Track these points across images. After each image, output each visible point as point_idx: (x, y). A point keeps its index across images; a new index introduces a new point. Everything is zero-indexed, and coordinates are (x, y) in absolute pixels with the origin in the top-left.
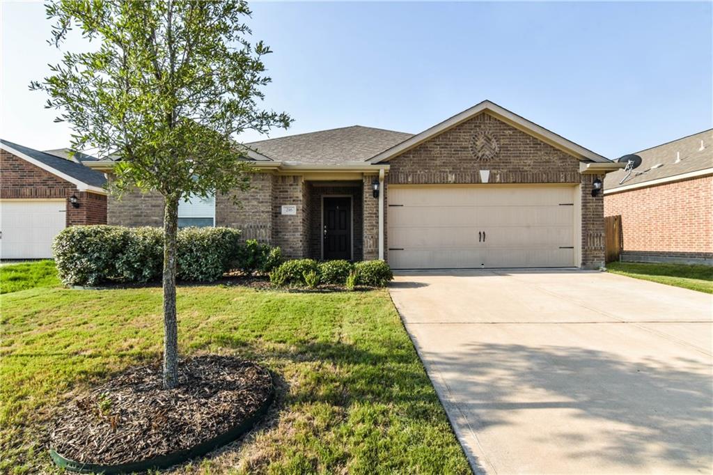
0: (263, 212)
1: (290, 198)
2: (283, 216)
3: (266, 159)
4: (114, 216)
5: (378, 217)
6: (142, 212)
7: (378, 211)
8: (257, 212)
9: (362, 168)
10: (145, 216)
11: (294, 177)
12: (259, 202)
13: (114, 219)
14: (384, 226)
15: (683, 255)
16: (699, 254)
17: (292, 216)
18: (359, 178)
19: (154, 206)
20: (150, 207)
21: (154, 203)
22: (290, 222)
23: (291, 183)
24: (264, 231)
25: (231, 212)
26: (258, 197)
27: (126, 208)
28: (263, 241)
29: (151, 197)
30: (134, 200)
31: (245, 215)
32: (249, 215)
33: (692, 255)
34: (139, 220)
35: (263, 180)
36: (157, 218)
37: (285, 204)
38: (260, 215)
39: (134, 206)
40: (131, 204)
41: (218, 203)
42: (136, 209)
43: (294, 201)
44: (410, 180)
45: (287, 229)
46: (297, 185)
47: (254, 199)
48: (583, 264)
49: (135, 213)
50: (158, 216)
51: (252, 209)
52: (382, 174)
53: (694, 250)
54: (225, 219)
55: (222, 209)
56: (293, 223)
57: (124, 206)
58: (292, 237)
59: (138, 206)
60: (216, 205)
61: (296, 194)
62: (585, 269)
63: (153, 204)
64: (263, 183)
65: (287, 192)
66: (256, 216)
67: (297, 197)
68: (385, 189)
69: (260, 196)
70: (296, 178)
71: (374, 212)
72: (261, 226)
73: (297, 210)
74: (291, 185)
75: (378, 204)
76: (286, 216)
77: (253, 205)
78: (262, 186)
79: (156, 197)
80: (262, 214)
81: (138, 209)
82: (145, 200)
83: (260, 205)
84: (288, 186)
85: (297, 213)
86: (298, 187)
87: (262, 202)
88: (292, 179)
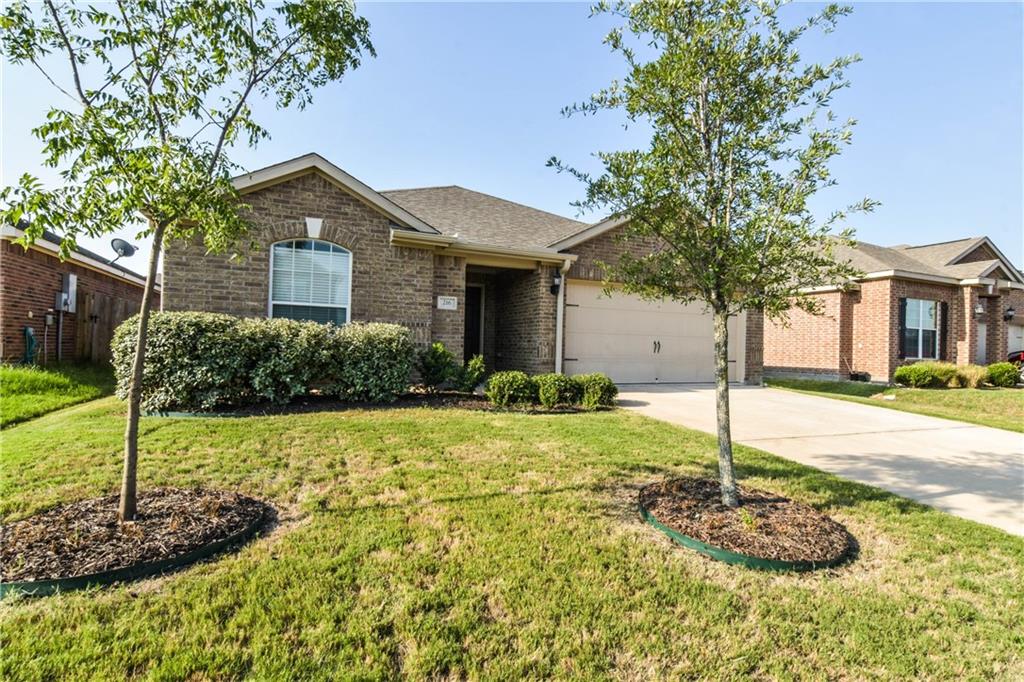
0: (420, 304)
1: (450, 286)
2: (439, 310)
3: (432, 231)
4: (177, 296)
5: (555, 318)
6: (229, 293)
7: (556, 311)
8: (412, 304)
9: (541, 255)
10: (234, 299)
11: (455, 258)
12: (416, 290)
13: (176, 300)
14: (564, 330)
15: (795, 370)
16: (810, 370)
17: (452, 311)
18: (532, 267)
19: (251, 284)
20: (243, 285)
21: (250, 279)
22: (448, 320)
23: (452, 266)
24: (421, 331)
25: (375, 301)
26: (415, 283)
27: (199, 284)
28: (420, 344)
29: (247, 269)
30: (216, 272)
31: (395, 307)
32: (401, 307)
33: (803, 371)
34: (224, 305)
35: (422, 259)
36: (256, 304)
37: (443, 294)
38: (416, 309)
39: (215, 282)
40: (210, 278)
41: (356, 286)
42: (217, 287)
43: (454, 291)
44: (591, 275)
45: (444, 329)
46: (459, 269)
47: (409, 285)
48: (746, 379)
49: (217, 292)
50: (257, 301)
51: (405, 299)
52: (567, 266)
53: (805, 366)
54: (365, 310)
55: (362, 296)
56: (452, 321)
57: (196, 281)
58: (450, 340)
59: (222, 282)
60: (353, 291)
61: (457, 282)
62: (748, 384)
63: (250, 281)
64: (422, 264)
65: (445, 277)
66: (410, 308)
67: (459, 286)
68: (565, 284)
69: (418, 281)
70: (457, 260)
71: (552, 311)
72: (418, 324)
73: (459, 304)
74: (451, 269)
75: (556, 303)
76: (444, 311)
77: (407, 294)
78: (421, 268)
79: (253, 269)
80: (419, 307)
81: (223, 287)
82: (233, 274)
83: (417, 294)
84: (447, 271)
85: (458, 308)
86: (461, 273)
87: (420, 290)
88: (453, 260)
